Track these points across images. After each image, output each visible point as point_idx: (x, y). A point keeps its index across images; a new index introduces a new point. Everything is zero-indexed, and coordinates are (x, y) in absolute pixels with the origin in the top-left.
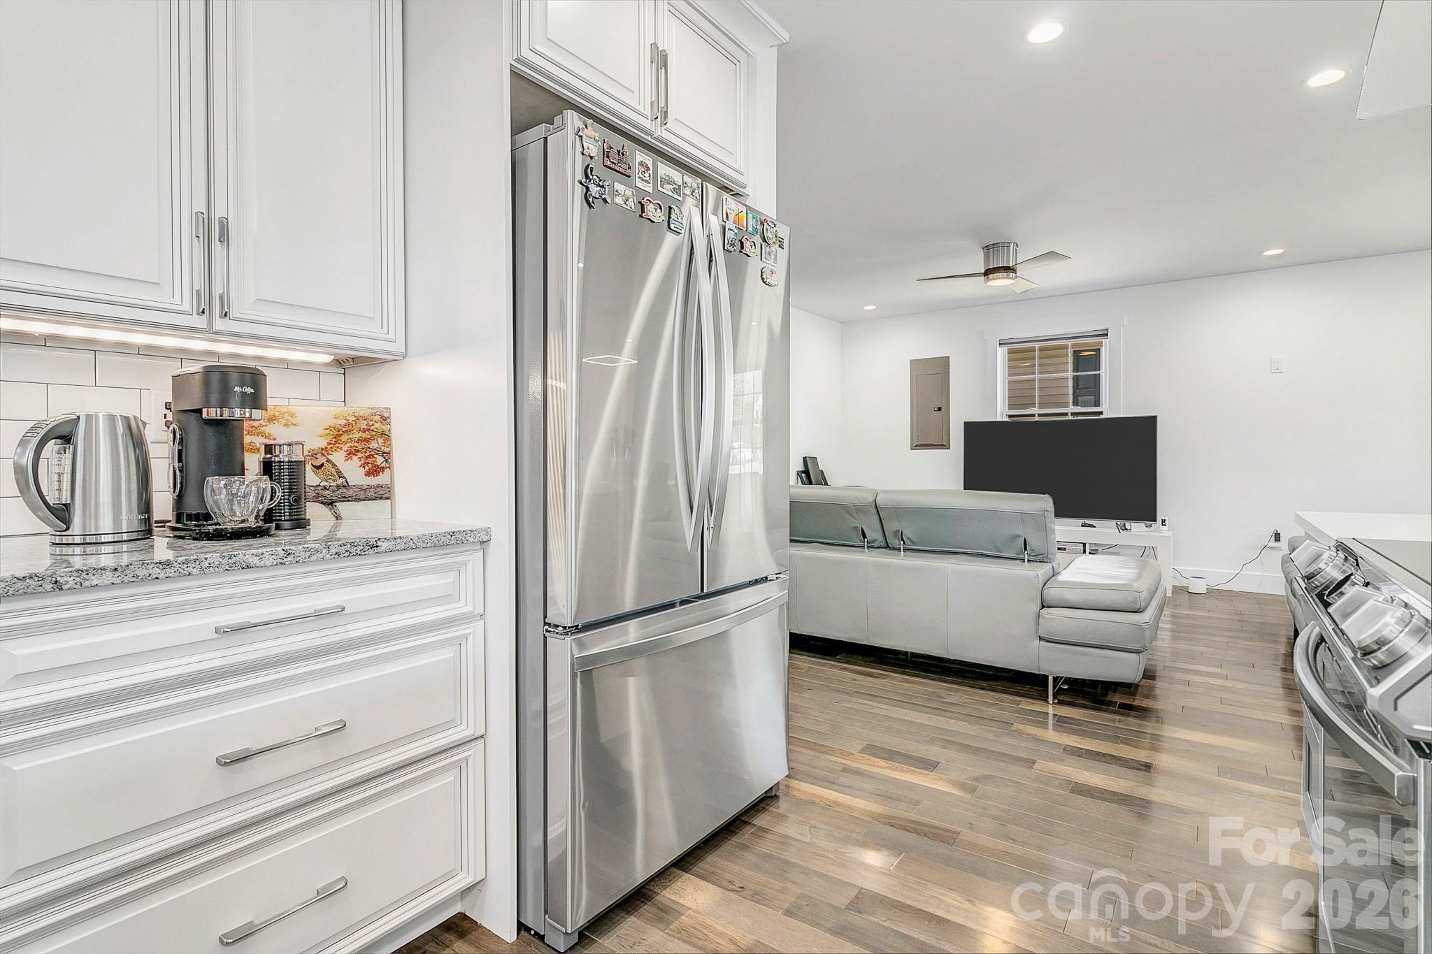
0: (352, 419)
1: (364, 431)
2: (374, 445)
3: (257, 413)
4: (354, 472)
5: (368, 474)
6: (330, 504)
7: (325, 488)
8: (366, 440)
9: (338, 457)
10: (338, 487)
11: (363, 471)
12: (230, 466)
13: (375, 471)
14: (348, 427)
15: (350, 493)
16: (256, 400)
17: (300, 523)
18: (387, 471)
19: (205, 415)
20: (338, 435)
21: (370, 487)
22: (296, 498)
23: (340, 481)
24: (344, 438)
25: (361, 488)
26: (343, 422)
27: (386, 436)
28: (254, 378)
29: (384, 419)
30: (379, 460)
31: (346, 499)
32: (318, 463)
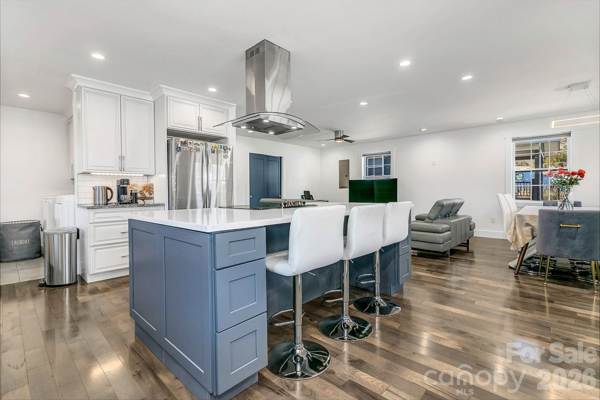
0: (147, 185)
1: (149, 187)
2: (151, 190)
3: (128, 186)
4: (147, 195)
5: (150, 195)
6: (143, 200)
7: (142, 197)
8: (149, 189)
9: (144, 192)
10: (145, 197)
11: (149, 194)
12: (125, 193)
13: (151, 194)
14: (146, 187)
15: (147, 198)
16: (128, 184)
17: (136, 202)
18: (153, 194)
19: (121, 186)
20: (144, 188)
21: (150, 197)
22: (136, 199)
23: (145, 196)
24: (146, 189)
25: (148, 197)
26: (145, 186)
27: (153, 188)
28: (128, 181)
29: (153, 185)
30: (152, 192)
31: (146, 199)
32: (141, 193)
